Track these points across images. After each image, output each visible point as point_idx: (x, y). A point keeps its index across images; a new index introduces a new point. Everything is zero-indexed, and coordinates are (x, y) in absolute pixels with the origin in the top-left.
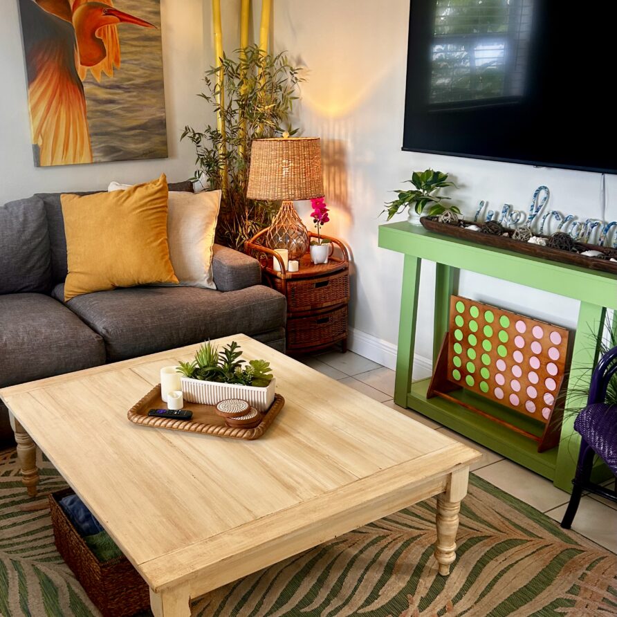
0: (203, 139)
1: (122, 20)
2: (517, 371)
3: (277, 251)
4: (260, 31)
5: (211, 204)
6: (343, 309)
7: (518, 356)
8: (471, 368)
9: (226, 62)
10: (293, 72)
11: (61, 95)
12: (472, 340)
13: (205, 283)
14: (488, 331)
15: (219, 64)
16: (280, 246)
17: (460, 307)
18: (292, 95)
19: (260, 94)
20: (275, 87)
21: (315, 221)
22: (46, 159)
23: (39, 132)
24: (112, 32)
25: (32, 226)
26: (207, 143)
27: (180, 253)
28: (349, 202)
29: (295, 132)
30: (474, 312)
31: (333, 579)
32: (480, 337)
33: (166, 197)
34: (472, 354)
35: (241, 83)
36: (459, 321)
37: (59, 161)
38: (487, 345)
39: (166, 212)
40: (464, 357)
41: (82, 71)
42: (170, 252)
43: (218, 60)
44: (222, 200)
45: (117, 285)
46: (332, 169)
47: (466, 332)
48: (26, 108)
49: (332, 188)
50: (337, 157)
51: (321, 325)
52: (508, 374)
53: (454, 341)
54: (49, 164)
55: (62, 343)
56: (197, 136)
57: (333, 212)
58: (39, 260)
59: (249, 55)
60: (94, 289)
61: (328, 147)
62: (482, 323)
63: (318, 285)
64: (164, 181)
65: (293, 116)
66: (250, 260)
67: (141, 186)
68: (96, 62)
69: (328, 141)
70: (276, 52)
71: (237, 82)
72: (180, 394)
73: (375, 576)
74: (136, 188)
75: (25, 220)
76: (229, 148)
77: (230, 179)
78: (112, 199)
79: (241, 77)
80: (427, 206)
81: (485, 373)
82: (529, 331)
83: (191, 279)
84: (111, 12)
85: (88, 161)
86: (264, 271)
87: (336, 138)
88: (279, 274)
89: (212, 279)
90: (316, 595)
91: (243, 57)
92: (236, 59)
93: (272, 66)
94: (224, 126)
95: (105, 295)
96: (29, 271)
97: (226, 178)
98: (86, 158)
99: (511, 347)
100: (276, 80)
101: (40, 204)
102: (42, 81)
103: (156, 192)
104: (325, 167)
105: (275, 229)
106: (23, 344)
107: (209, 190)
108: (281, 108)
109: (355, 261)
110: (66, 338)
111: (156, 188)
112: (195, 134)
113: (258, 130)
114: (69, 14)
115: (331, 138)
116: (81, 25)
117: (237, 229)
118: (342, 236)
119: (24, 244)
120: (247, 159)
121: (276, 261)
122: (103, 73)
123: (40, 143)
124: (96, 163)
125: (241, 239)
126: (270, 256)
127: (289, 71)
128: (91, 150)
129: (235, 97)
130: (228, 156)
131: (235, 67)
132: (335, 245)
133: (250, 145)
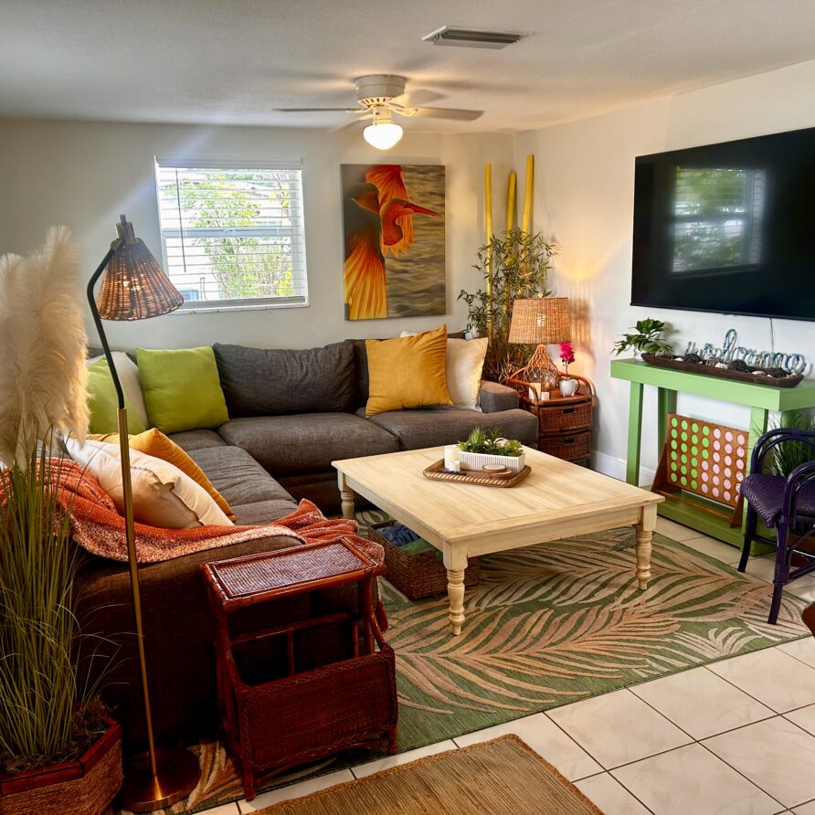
0: (475, 300)
1: (416, 211)
2: (716, 469)
3: (532, 384)
4: (522, 217)
5: (480, 348)
6: (587, 433)
7: (717, 457)
8: (684, 470)
9: (495, 242)
10: (548, 248)
11: (368, 267)
12: (684, 448)
13: (473, 407)
14: (695, 440)
15: (489, 243)
16: (535, 380)
17: (675, 422)
18: (547, 265)
19: (522, 265)
20: (534, 259)
21: (563, 361)
22: (354, 315)
23: (350, 294)
24: (408, 221)
25: (345, 362)
26: (477, 303)
27: (455, 384)
28: (592, 347)
29: (549, 294)
30: (685, 425)
31: (563, 587)
32: (690, 444)
33: (446, 341)
34: (684, 459)
35: (507, 257)
36: (674, 434)
37: (363, 317)
38: (694, 451)
39: (444, 352)
40: (679, 462)
41: (384, 249)
42: (447, 383)
43: (489, 240)
44: (488, 347)
45: (406, 406)
46: (579, 321)
47: (679, 441)
48: (343, 276)
49: (578, 337)
50: (582, 312)
51: (567, 445)
52: (711, 473)
53: (671, 450)
54: (356, 318)
55: (370, 440)
56: (470, 297)
57: (578, 355)
58: (348, 387)
59: (514, 235)
60: (389, 409)
61: (575, 305)
62: (690, 433)
63: (566, 411)
64: (445, 329)
65: (548, 282)
66: (510, 390)
67: (427, 333)
68: (395, 243)
69: (576, 301)
70: (535, 233)
71: (503, 256)
72: (458, 462)
73: (593, 587)
74: (424, 334)
75: (340, 358)
76: (495, 306)
77: (495, 331)
78: (404, 343)
79: (507, 252)
80: (646, 345)
81: (694, 473)
82: (723, 436)
83: (463, 404)
84: (409, 205)
85: (385, 316)
86: (521, 400)
87: (582, 297)
88: (533, 402)
89: (480, 404)
90: (550, 594)
91: (509, 237)
92: (502, 238)
93: (531, 243)
94: (492, 289)
95: (398, 413)
96: (341, 395)
97: (492, 330)
98: (383, 315)
99: (711, 450)
100: (535, 254)
101: (351, 347)
102: (355, 257)
103: (438, 338)
104: (573, 321)
105: (530, 368)
106: (343, 438)
107: (479, 338)
108: (538, 275)
109: (598, 395)
110: (373, 437)
111: (438, 334)
112: (468, 296)
113: (519, 292)
114: (378, 208)
115: (577, 297)
116: (386, 215)
117: (500, 370)
118: (587, 375)
119: (339, 375)
120: (510, 315)
121: (531, 392)
122: (400, 251)
123: (350, 302)
124: (390, 318)
125: (503, 377)
126: (526, 388)
127: (544, 247)
128: (387, 309)
129: (501, 267)
130: (494, 312)
131: (502, 245)
132: (581, 382)
133: (512, 304)
